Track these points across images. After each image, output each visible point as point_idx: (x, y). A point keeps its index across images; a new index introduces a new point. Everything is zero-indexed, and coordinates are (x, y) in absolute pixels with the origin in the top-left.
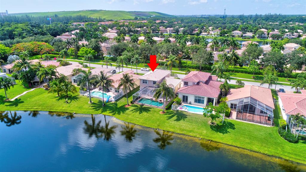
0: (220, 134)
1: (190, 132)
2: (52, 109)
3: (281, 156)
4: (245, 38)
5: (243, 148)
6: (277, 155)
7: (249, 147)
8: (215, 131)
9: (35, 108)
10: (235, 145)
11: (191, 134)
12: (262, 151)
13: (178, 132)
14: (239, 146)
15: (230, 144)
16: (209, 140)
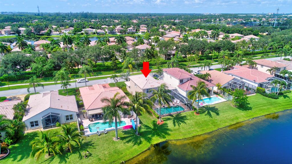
0: (250, 111)
1: (237, 118)
4: (100, 35)
6: (285, 109)
8: (244, 110)
10: (266, 114)
11: (240, 120)
12: (278, 110)
13: (232, 123)
16: (253, 118)
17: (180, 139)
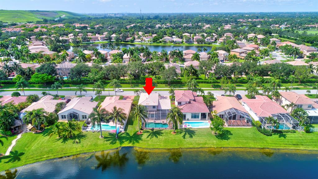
0: (225, 141)
1: (205, 144)
2: (66, 153)
3: (269, 147)
5: (245, 148)
6: (266, 147)
7: (247, 145)
8: (220, 139)
9: (45, 156)
10: (239, 147)
11: (206, 146)
12: (256, 146)
13: (197, 146)
14: (242, 147)
15: (236, 147)
16: (222, 147)
17: (143, 148)
